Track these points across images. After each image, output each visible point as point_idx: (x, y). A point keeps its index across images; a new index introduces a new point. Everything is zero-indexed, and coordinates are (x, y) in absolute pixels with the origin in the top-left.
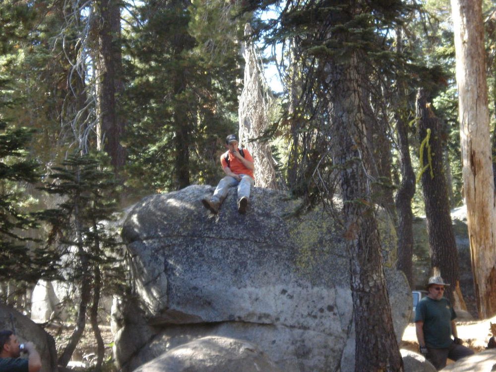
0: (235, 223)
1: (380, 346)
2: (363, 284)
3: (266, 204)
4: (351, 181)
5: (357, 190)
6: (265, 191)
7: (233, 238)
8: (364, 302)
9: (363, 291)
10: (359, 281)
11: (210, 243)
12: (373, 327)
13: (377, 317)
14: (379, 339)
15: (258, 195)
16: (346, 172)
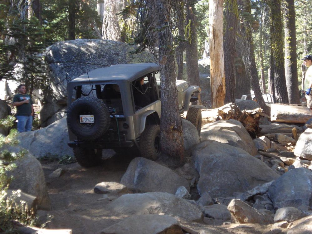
0: (102, 57)
1: (172, 116)
2: (166, 87)
3: (117, 49)
4: (163, 37)
5: (166, 42)
6: (116, 43)
7: (100, 65)
8: (166, 95)
9: (166, 90)
10: (164, 85)
11: (89, 66)
12: (170, 106)
13: (172, 102)
14: (172, 112)
15: (113, 44)
16: (161, 33)
